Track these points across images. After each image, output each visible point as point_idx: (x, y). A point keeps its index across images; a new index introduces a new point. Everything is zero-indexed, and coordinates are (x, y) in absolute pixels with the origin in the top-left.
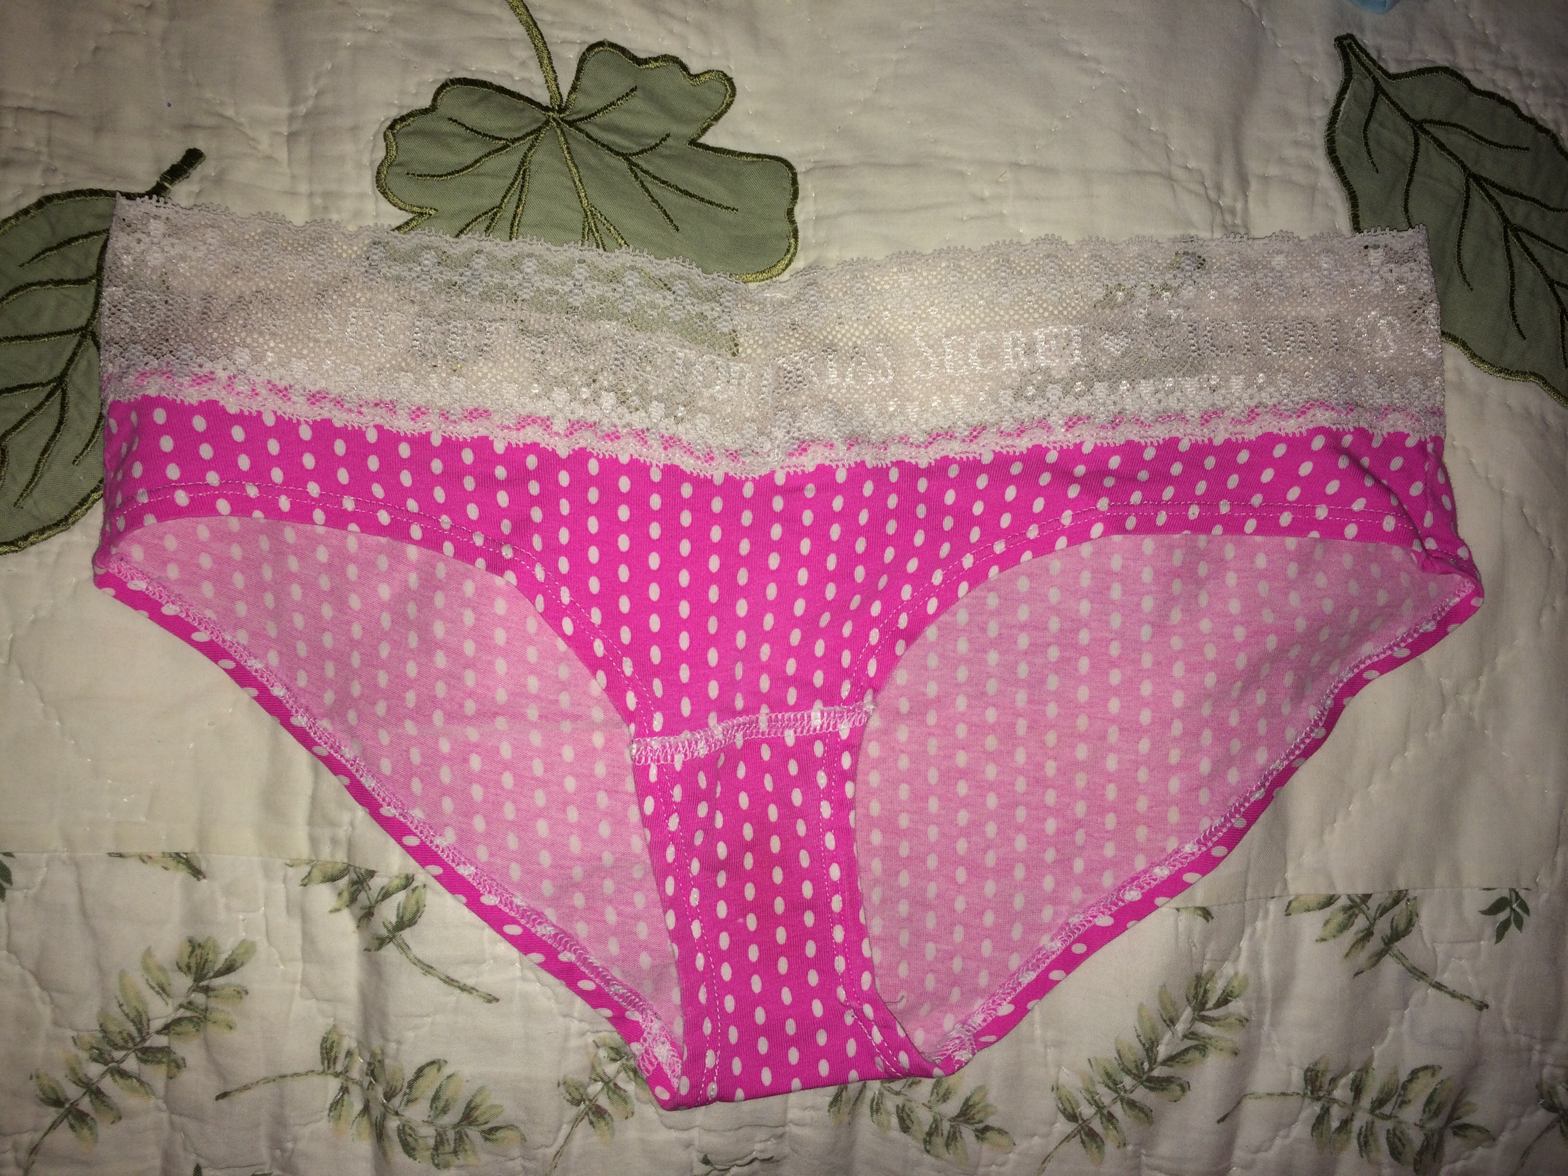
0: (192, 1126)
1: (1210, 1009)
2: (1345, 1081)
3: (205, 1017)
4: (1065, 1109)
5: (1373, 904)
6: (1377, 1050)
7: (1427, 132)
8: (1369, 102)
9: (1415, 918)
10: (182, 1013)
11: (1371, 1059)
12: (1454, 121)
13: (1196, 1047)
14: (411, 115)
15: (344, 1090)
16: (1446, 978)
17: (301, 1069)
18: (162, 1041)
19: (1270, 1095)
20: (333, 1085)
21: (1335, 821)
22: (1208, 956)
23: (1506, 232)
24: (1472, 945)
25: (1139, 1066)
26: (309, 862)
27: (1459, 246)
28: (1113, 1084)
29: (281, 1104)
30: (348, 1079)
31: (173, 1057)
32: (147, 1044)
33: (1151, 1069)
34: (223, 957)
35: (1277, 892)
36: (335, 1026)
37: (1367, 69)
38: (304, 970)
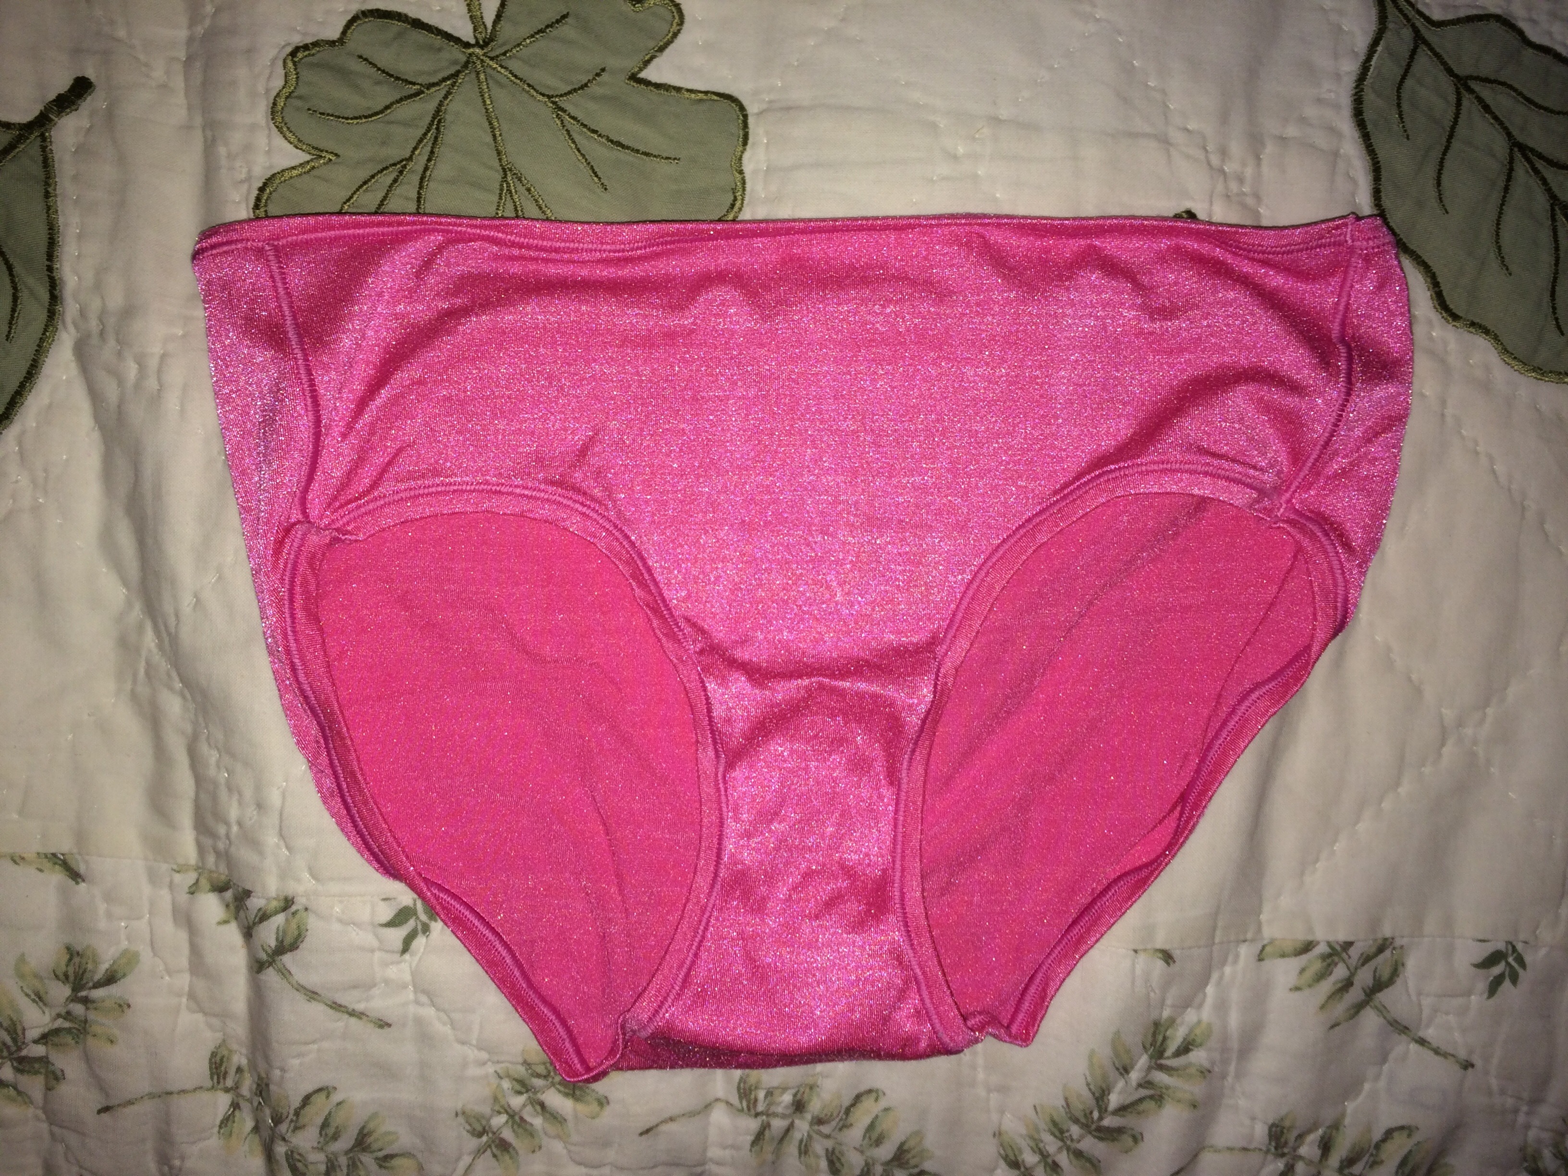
0: (73, 1139)
1: (1168, 1058)
2: (1313, 1138)
3: (84, 1029)
4: (1007, 1156)
5: (1355, 953)
6: (1350, 1106)
7: (1471, 91)
8: (1407, 55)
9: (1400, 968)
10: (60, 1023)
11: (1343, 1115)
12: (1502, 79)
13: (1151, 1097)
14: (316, 44)
15: (235, 1106)
16: (1429, 1033)
17: (188, 1086)
18: (39, 1050)
19: (1230, 1149)
20: (223, 1100)
21: (1317, 860)
22: (1169, 1002)
23: (1553, 210)
24: (1460, 1001)
25: (1088, 1114)
26: (197, 868)
27: (1498, 224)
28: (1059, 1131)
29: (168, 1123)
30: (239, 1095)
31: (51, 1068)
32: (24, 1053)
33: (1101, 1118)
34: (104, 967)
35: (1249, 936)
36: (224, 1041)
37: (1405, 16)
38: (191, 981)
